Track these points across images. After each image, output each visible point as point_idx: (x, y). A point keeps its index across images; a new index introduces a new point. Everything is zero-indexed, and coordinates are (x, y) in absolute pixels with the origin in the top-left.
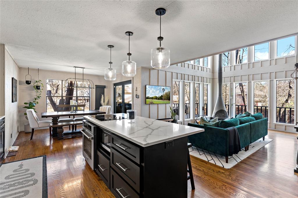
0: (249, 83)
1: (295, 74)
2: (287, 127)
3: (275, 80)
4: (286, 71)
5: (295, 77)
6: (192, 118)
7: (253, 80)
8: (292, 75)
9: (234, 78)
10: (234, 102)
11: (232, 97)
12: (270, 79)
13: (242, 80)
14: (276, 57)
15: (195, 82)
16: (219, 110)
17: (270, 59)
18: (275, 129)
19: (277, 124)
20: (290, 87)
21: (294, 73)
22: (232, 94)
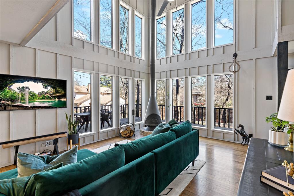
0: (186, 78)
1: (233, 67)
2: (225, 135)
3: (212, 75)
4: (224, 63)
5: (233, 70)
6: (114, 127)
7: (190, 75)
8: (230, 67)
9: (170, 73)
10: (171, 104)
11: (169, 97)
12: (207, 74)
13: (179, 75)
14: (213, 46)
15: (120, 76)
16: (150, 114)
17: (207, 49)
18: (213, 137)
19: (214, 130)
20: (229, 87)
21: (232, 65)
22: (168, 93)
